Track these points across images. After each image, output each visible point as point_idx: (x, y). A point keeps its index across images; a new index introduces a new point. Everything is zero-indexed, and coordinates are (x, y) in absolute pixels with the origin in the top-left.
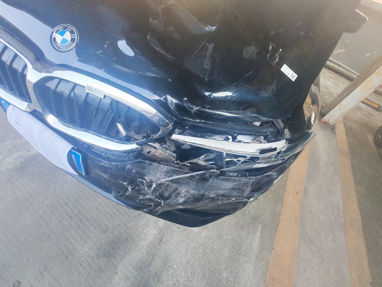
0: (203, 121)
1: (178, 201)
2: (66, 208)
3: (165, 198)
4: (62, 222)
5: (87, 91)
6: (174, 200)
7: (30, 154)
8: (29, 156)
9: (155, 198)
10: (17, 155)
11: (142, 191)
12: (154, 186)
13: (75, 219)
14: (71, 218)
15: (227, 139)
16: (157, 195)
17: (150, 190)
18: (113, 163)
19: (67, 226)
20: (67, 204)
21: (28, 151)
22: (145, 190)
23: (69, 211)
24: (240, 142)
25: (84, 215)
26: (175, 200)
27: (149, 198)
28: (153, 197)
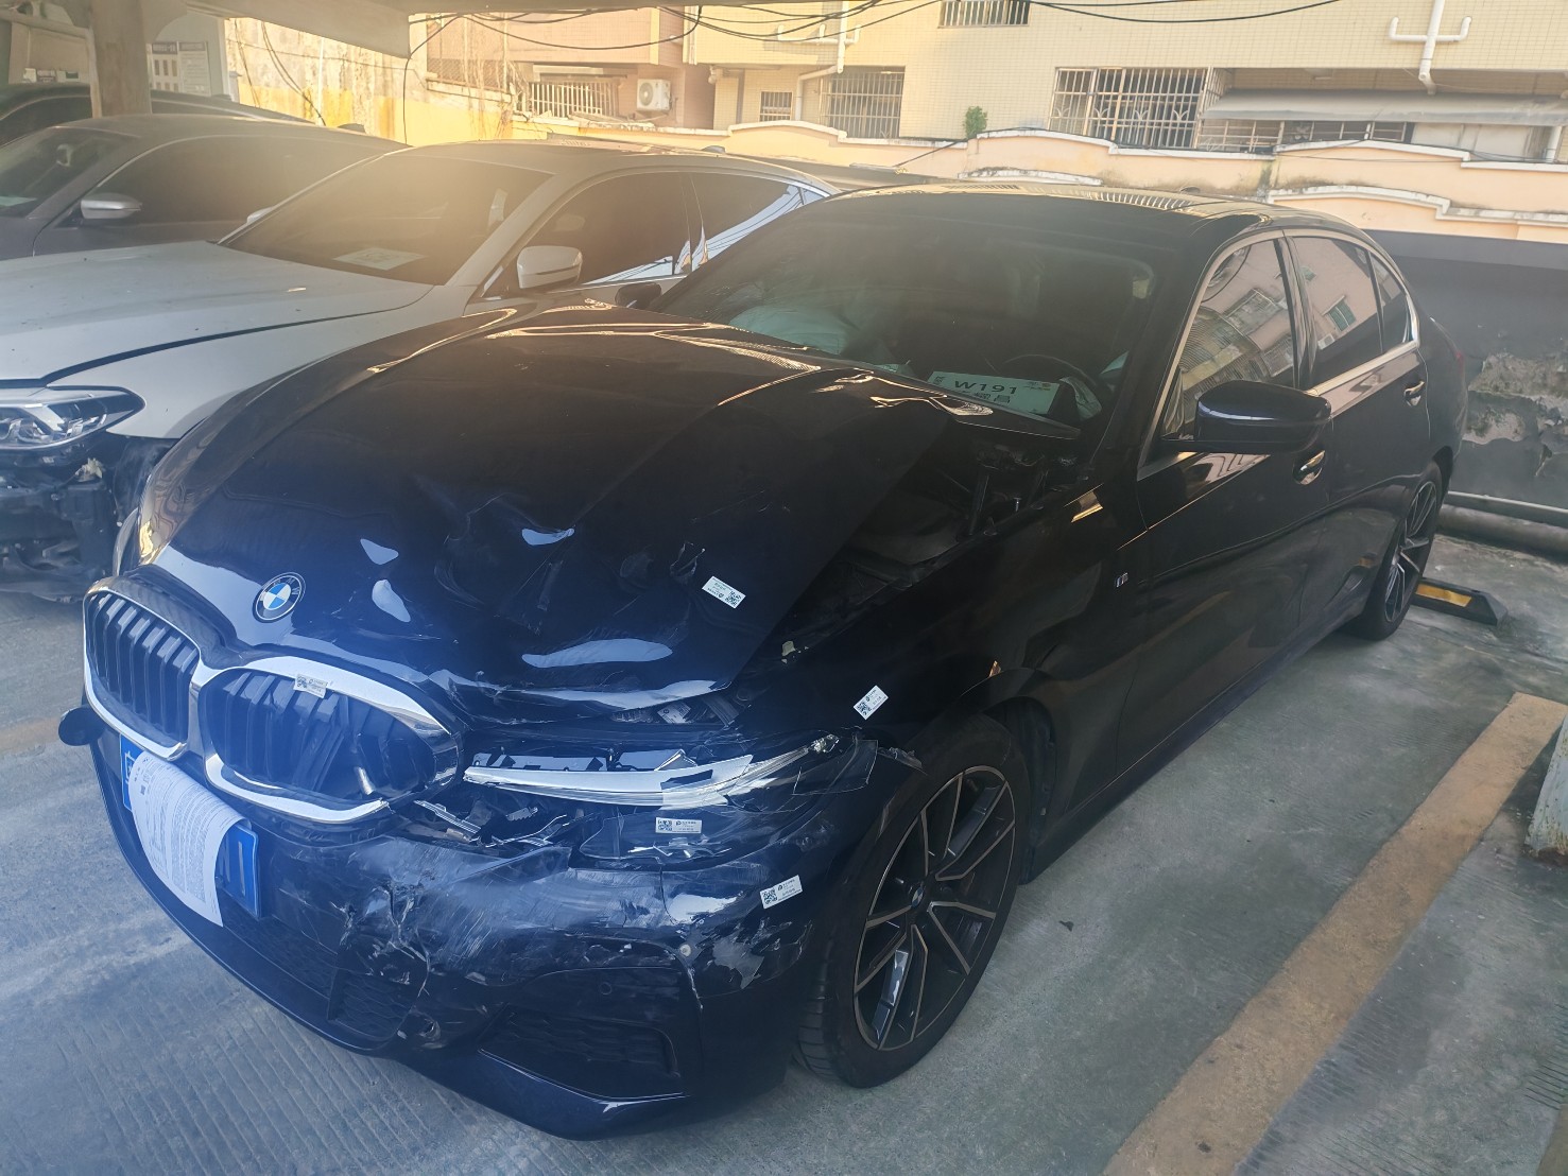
0: (524, 721)
1: (466, 947)
2: (188, 1106)
3: (433, 941)
4: (165, 1142)
5: (296, 688)
6: (457, 945)
7: (132, 962)
8: (128, 967)
9: (411, 949)
10: (97, 962)
11: (379, 922)
12: (410, 905)
13: (205, 1137)
14: (196, 1133)
15: (594, 767)
16: (415, 935)
17: (399, 920)
18: (322, 849)
19: (175, 1152)
20: (193, 1097)
21: (128, 954)
22: (386, 922)
23: (194, 1116)
24: (627, 768)
25: (235, 1129)
26: (460, 946)
27: (396, 951)
28: (405, 944)
